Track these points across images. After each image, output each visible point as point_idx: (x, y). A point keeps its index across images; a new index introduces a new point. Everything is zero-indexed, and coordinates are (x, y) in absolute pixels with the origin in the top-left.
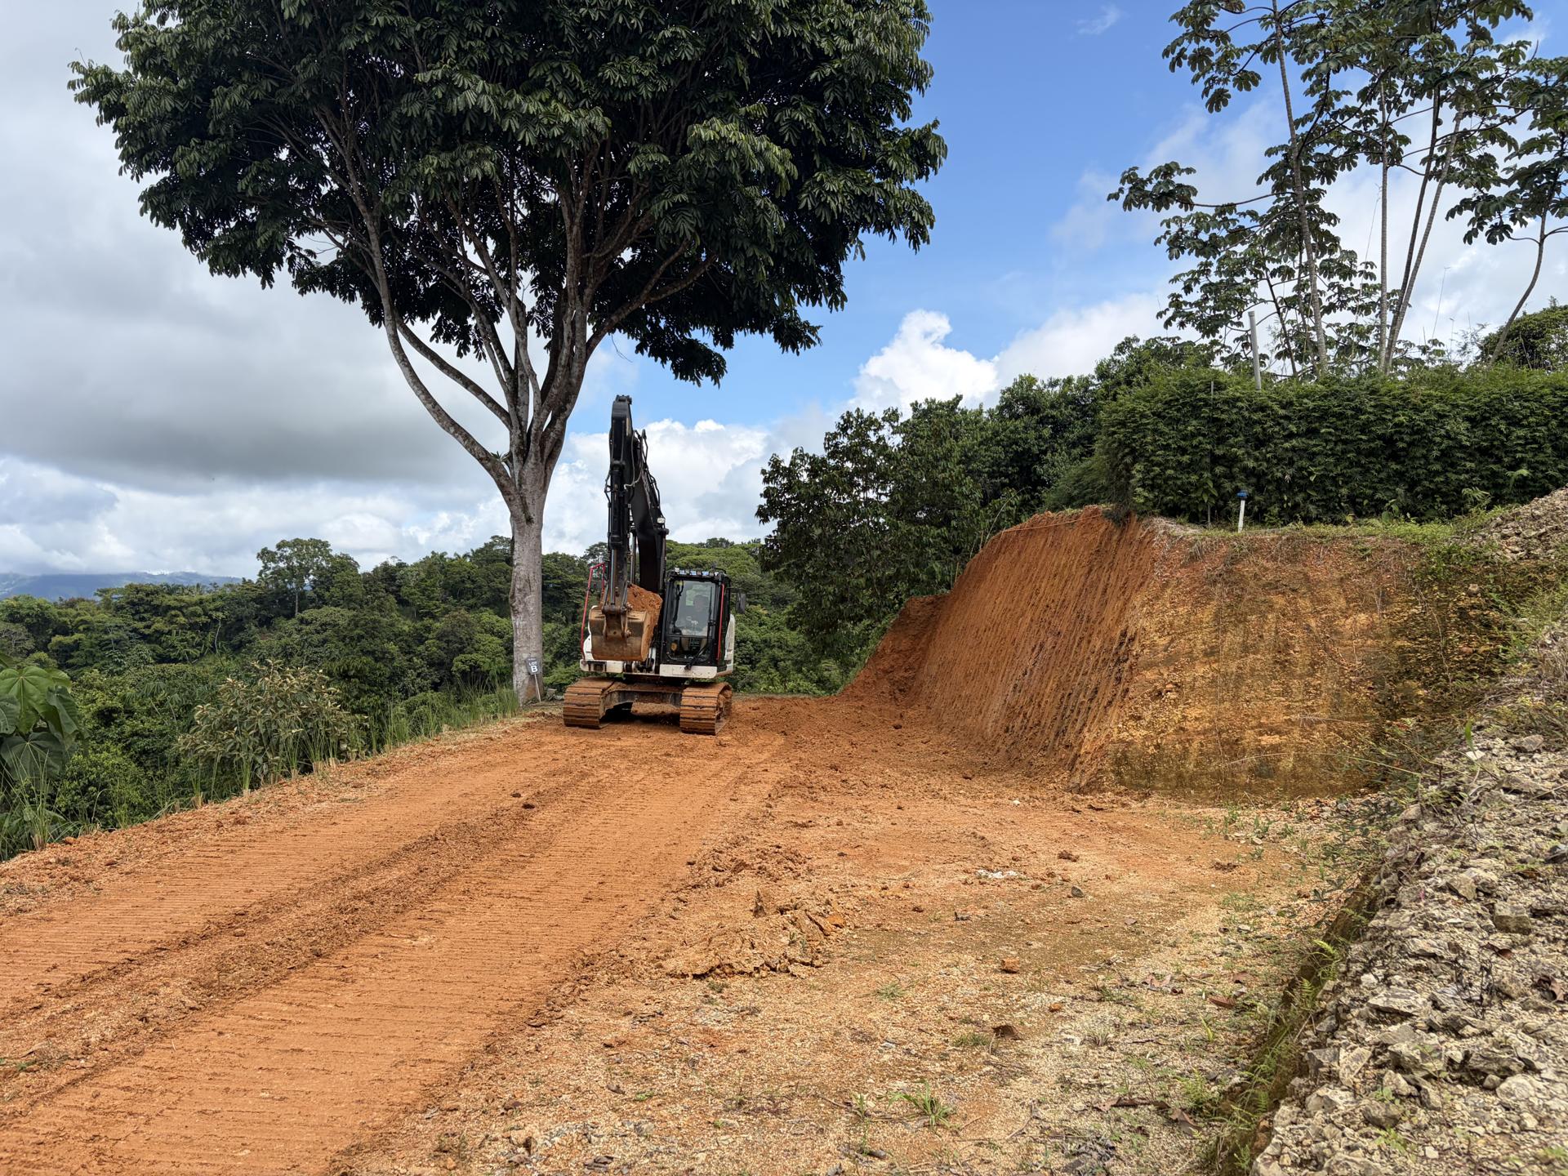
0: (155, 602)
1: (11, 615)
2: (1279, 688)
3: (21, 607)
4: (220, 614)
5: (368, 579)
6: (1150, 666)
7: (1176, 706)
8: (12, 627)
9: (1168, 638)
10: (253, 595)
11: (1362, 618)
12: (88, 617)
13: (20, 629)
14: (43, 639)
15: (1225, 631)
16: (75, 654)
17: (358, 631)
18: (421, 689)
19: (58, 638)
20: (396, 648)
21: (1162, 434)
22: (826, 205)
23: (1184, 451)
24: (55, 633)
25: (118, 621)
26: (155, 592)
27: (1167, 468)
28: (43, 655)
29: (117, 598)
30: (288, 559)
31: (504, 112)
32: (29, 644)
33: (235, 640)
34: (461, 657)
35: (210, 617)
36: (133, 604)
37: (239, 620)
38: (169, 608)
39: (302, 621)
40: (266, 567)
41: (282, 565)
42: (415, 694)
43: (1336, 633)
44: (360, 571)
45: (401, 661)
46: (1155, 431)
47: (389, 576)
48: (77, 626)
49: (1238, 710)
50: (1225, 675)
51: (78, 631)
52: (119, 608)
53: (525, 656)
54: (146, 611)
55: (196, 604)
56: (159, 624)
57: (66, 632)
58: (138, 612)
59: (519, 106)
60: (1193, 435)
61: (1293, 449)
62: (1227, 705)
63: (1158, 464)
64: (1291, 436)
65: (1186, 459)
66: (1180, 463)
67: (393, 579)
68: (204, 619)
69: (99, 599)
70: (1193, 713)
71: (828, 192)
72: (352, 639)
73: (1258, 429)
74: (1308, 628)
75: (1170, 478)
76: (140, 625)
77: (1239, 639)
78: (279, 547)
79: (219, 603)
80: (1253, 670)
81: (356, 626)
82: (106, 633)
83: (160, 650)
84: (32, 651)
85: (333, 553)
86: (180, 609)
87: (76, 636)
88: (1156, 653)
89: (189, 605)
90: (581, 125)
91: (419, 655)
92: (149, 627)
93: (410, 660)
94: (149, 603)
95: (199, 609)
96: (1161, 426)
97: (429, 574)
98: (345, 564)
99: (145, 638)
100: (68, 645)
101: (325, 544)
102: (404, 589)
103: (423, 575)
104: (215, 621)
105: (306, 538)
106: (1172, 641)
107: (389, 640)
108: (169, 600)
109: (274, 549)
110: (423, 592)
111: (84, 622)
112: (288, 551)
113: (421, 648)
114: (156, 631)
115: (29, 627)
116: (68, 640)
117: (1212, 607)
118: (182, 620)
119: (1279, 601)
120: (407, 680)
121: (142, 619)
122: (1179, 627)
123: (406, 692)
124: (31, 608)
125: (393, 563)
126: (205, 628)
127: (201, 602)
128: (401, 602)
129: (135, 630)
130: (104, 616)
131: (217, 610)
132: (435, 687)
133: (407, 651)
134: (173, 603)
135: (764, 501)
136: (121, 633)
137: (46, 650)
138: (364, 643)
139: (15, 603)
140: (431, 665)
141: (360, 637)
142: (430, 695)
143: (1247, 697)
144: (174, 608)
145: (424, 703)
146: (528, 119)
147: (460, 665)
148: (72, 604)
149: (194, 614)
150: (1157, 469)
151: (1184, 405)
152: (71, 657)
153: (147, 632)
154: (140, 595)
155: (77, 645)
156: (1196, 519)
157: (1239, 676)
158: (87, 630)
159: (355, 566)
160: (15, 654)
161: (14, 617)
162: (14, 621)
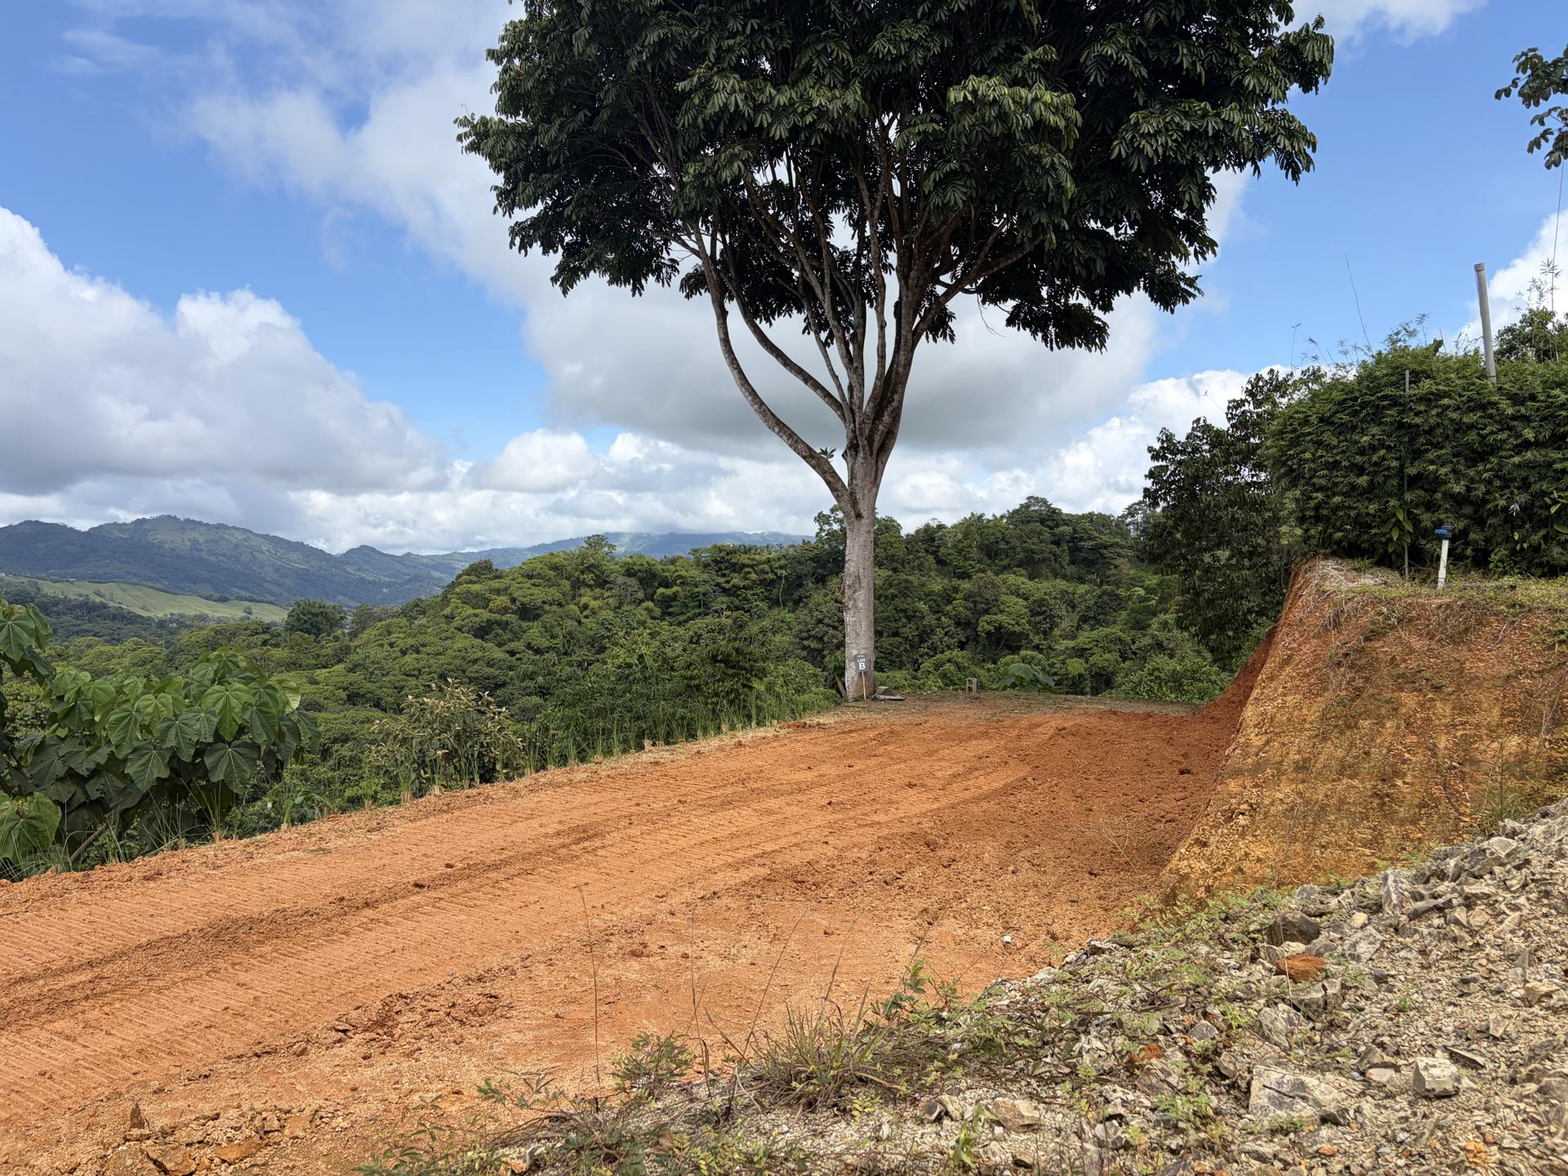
0: (734, 561)
1: (627, 570)
2: (1368, 835)
3: (635, 564)
4: (784, 572)
5: (911, 540)
6: (1237, 773)
7: (1242, 836)
8: (629, 581)
9: (1264, 738)
10: (811, 555)
11: (1514, 742)
12: (683, 573)
13: (633, 582)
14: (650, 591)
15: (1325, 739)
16: (674, 604)
17: (892, 591)
18: (949, 647)
19: (661, 590)
20: (926, 607)
21: (1329, 448)
22: (1139, 151)
23: (1361, 471)
24: (660, 585)
25: (706, 576)
26: (734, 551)
27: (1334, 495)
28: (650, 604)
29: (706, 557)
30: (840, 521)
31: (758, 108)
32: (640, 595)
33: (796, 596)
34: (987, 617)
35: (776, 574)
36: (716, 562)
37: (799, 577)
38: (744, 566)
40: (821, 529)
41: (835, 527)
42: (942, 652)
43: (1474, 762)
44: (903, 533)
45: (930, 620)
46: (1319, 444)
47: (930, 537)
48: (675, 580)
49: (1308, 858)
50: (1307, 802)
51: (676, 585)
52: (707, 566)
53: (855, 652)
54: (726, 568)
55: (764, 563)
56: (736, 580)
57: (667, 586)
58: (720, 569)
59: (772, 99)
60: (1373, 449)
61: (1525, 465)
62: (1298, 847)
63: (1320, 489)
64: (1526, 445)
65: (1363, 481)
66: (1353, 487)
67: (933, 540)
68: (771, 576)
69: (692, 557)
70: (1258, 851)
71: (1143, 136)
72: (886, 597)
73: (1472, 436)
74: (1433, 750)
75: (1338, 507)
76: (721, 580)
77: (1340, 753)
79: (783, 562)
80: (1342, 801)
81: (891, 585)
82: (697, 587)
84: (642, 601)
85: (878, 516)
86: (752, 566)
87: (675, 589)
88: (1246, 755)
89: (760, 563)
90: (835, 107)
91: (946, 615)
92: (728, 582)
93: (939, 619)
94: (728, 561)
95: (766, 567)
96: (1327, 437)
97: (966, 536)
98: (890, 527)
99: (725, 591)
100: (669, 597)
102: (942, 550)
103: (960, 536)
104: (780, 578)
106: (1267, 742)
107: (920, 599)
108: (744, 559)
109: (827, 512)
110: (960, 552)
111: (680, 577)
113: (949, 608)
114: (734, 586)
115: (641, 580)
116: (669, 592)
117: (1320, 704)
118: (753, 576)
119: (1409, 700)
120: (935, 638)
121: (724, 575)
122: (1281, 724)
123: (934, 649)
124: (642, 565)
125: (934, 524)
126: (772, 583)
127: (769, 561)
128: (941, 562)
129: (718, 585)
130: (695, 573)
131: (781, 567)
132: (962, 646)
133: (937, 611)
134: (747, 562)
135: (1149, 483)
136: (707, 587)
137: (653, 601)
138: (897, 601)
139: (630, 561)
140: (958, 624)
141: (894, 597)
142: (956, 654)
143: (1323, 841)
144: (748, 566)
145: (949, 661)
146: (778, 113)
147: (986, 626)
148: (673, 562)
149: (764, 572)
150: (1320, 495)
151: (1364, 405)
152: (671, 606)
153: (727, 586)
154: (722, 554)
155: (675, 597)
156: (1386, 560)
157: (1323, 808)
158: (682, 583)
159: (898, 528)
160: (630, 603)
161: (630, 572)
162: (629, 575)
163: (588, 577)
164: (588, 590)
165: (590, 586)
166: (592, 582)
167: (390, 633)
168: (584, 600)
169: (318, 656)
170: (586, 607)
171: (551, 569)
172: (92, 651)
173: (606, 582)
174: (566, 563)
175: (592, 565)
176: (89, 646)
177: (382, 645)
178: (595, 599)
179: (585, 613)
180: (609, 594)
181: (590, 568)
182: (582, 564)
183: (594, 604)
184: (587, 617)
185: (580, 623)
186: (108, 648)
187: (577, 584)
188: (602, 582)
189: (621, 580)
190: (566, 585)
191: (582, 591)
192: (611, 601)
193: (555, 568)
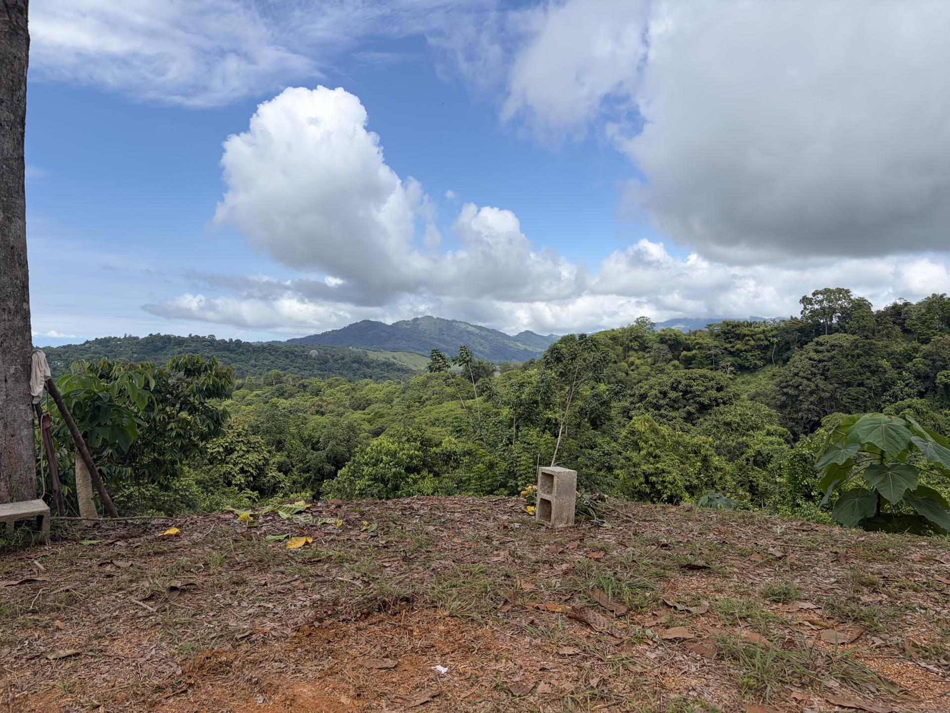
0: (738, 332)
1: (661, 339)
3: (666, 335)
4: (775, 340)
5: (880, 314)
8: (662, 346)
10: (797, 327)
12: (700, 341)
13: (665, 347)
14: (677, 353)
16: (693, 362)
17: (858, 351)
18: (909, 396)
19: (684, 353)
20: (889, 364)
24: (684, 350)
25: (716, 343)
26: (738, 325)
28: (676, 362)
29: (717, 330)
30: (821, 302)
32: (670, 356)
33: (785, 356)
34: (944, 372)
35: (769, 341)
36: (724, 333)
37: (787, 343)
38: (745, 335)
39: (818, 343)
40: (805, 308)
41: (816, 307)
42: (903, 399)
44: (874, 309)
45: (892, 374)
47: (897, 313)
48: (695, 346)
51: (695, 349)
52: (718, 336)
54: (732, 337)
55: (761, 333)
56: (739, 345)
57: (689, 350)
58: (728, 338)
67: (900, 314)
68: (766, 343)
69: (707, 330)
72: (853, 356)
76: (728, 346)
78: (814, 294)
79: (774, 332)
81: (857, 347)
82: (710, 350)
83: (740, 361)
84: (671, 360)
85: (852, 297)
86: (751, 336)
87: (694, 352)
89: (756, 334)
91: (906, 370)
92: (733, 347)
93: (900, 373)
94: (733, 332)
95: (762, 336)
97: (929, 310)
98: (862, 305)
99: (730, 353)
100: (689, 357)
101: (848, 292)
102: (907, 322)
103: (923, 311)
104: (772, 344)
105: (833, 288)
107: (883, 358)
108: (745, 331)
109: (810, 296)
110: (924, 322)
111: (698, 343)
112: (820, 297)
113: (909, 365)
114: (738, 350)
115: (670, 346)
116: (689, 354)
118: (752, 343)
120: (896, 389)
121: (730, 342)
123: (895, 397)
124: (671, 336)
125: (900, 303)
126: (766, 348)
127: (764, 332)
128: (906, 331)
129: (726, 349)
130: (709, 341)
131: (773, 336)
132: (921, 395)
133: (898, 367)
134: (747, 332)
136: (717, 350)
137: (679, 360)
138: (862, 359)
139: (663, 333)
140: (918, 377)
141: (859, 356)
142: (916, 401)
144: (748, 335)
145: (909, 407)
147: (944, 379)
148: (695, 333)
149: (760, 339)
152: (692, 364)
153: (732, 350)
154: (729, 327)
155: (694, 357)
158: (700, 348)
159: (869, 306)
160: (662, 361)
161: (662, 340)
162: (662, 343)
163: (635, 344)
164: (634, 352)
165: (636, 350)
166: (637, 348)
167: (510, 379)
168: (631, 359)
169: (469, 392)
170: (632, 364)
171: (611, 339)
172: (367, 387)
173: (647, 348)
174: (620, 335)
175: (638, 337)
176: (366, 385)
177: (505, 386)
178: (639, 359)
179: (632, 368)
180: (648, 355)
181: (636, 338)
182: (631, 336)
183: (638, 362)
184: (633, 370)
185: (627, 374)
186: (376, 385)
187: (628, 349)
188: (644, 348)
189: (656, 346)
190: (620, 349)
191: (631, 353)
192: (649, 360)
193: (614, 338)
